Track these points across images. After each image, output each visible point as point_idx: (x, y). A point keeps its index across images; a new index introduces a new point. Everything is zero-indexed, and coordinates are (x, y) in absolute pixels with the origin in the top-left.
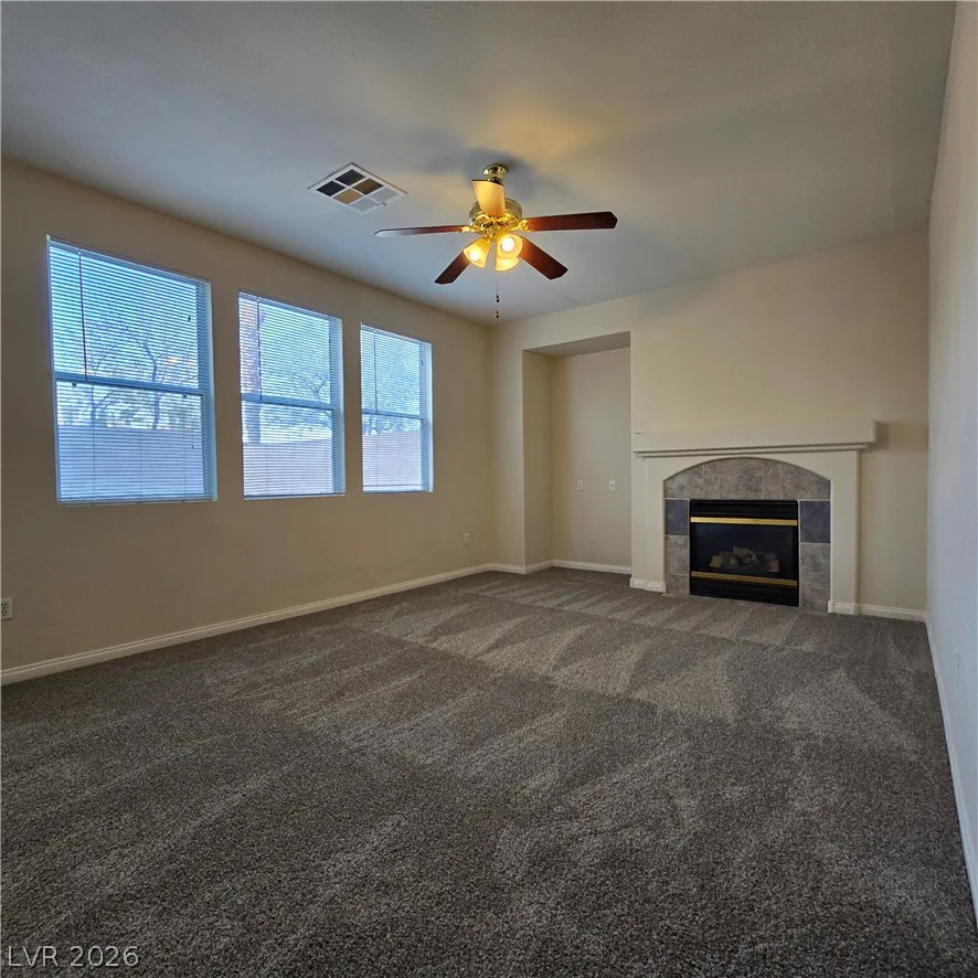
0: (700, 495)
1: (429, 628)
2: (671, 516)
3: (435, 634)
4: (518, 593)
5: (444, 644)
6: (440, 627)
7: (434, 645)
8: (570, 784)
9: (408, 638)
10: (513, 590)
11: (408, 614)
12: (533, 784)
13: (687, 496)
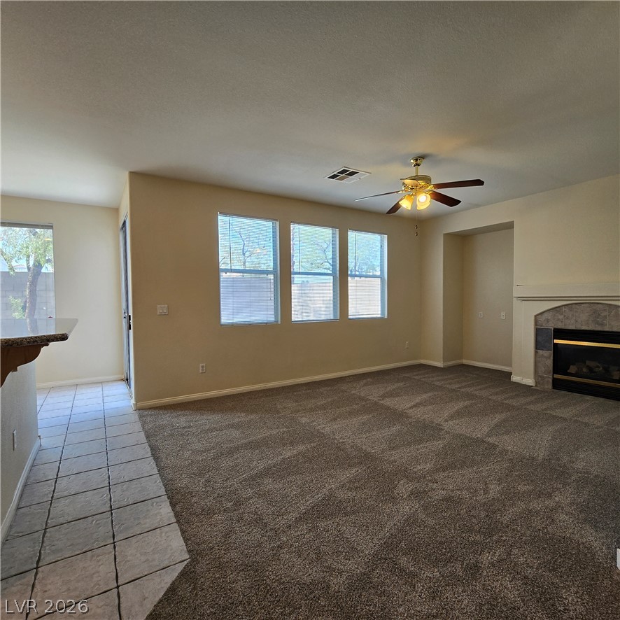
0: (560, 326)
1: (381, 393)
2: (540, 339)
3: (383, 397)
4: (435, 379)
5: (388, 402)
6: (387, 393)
7: (382, 402)
8: (438, 470)
9: (369, 398)
10: (433, 377)
11: (370, 385)
12: (419, 467)
13: (551, 326)
